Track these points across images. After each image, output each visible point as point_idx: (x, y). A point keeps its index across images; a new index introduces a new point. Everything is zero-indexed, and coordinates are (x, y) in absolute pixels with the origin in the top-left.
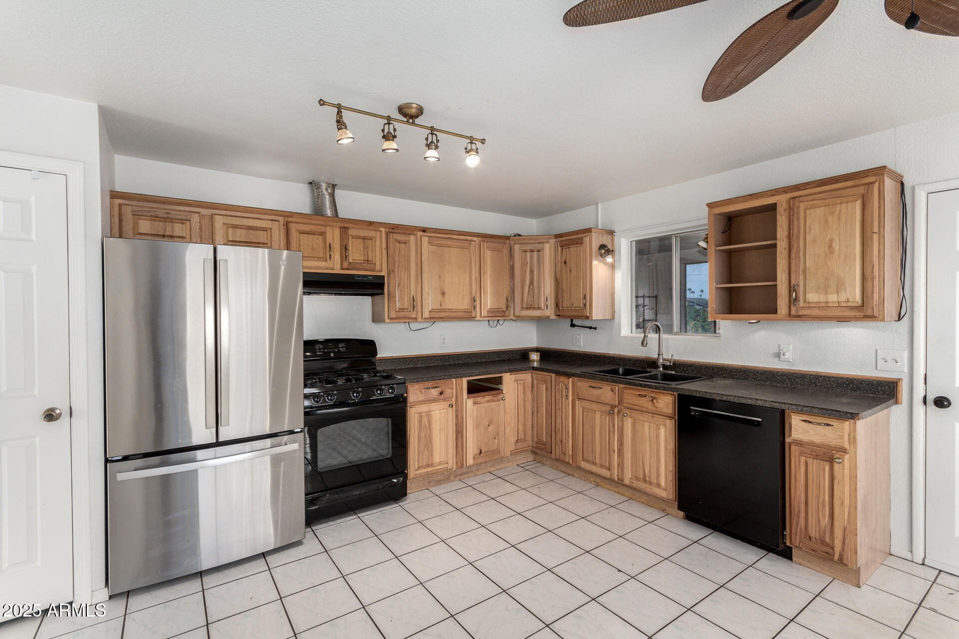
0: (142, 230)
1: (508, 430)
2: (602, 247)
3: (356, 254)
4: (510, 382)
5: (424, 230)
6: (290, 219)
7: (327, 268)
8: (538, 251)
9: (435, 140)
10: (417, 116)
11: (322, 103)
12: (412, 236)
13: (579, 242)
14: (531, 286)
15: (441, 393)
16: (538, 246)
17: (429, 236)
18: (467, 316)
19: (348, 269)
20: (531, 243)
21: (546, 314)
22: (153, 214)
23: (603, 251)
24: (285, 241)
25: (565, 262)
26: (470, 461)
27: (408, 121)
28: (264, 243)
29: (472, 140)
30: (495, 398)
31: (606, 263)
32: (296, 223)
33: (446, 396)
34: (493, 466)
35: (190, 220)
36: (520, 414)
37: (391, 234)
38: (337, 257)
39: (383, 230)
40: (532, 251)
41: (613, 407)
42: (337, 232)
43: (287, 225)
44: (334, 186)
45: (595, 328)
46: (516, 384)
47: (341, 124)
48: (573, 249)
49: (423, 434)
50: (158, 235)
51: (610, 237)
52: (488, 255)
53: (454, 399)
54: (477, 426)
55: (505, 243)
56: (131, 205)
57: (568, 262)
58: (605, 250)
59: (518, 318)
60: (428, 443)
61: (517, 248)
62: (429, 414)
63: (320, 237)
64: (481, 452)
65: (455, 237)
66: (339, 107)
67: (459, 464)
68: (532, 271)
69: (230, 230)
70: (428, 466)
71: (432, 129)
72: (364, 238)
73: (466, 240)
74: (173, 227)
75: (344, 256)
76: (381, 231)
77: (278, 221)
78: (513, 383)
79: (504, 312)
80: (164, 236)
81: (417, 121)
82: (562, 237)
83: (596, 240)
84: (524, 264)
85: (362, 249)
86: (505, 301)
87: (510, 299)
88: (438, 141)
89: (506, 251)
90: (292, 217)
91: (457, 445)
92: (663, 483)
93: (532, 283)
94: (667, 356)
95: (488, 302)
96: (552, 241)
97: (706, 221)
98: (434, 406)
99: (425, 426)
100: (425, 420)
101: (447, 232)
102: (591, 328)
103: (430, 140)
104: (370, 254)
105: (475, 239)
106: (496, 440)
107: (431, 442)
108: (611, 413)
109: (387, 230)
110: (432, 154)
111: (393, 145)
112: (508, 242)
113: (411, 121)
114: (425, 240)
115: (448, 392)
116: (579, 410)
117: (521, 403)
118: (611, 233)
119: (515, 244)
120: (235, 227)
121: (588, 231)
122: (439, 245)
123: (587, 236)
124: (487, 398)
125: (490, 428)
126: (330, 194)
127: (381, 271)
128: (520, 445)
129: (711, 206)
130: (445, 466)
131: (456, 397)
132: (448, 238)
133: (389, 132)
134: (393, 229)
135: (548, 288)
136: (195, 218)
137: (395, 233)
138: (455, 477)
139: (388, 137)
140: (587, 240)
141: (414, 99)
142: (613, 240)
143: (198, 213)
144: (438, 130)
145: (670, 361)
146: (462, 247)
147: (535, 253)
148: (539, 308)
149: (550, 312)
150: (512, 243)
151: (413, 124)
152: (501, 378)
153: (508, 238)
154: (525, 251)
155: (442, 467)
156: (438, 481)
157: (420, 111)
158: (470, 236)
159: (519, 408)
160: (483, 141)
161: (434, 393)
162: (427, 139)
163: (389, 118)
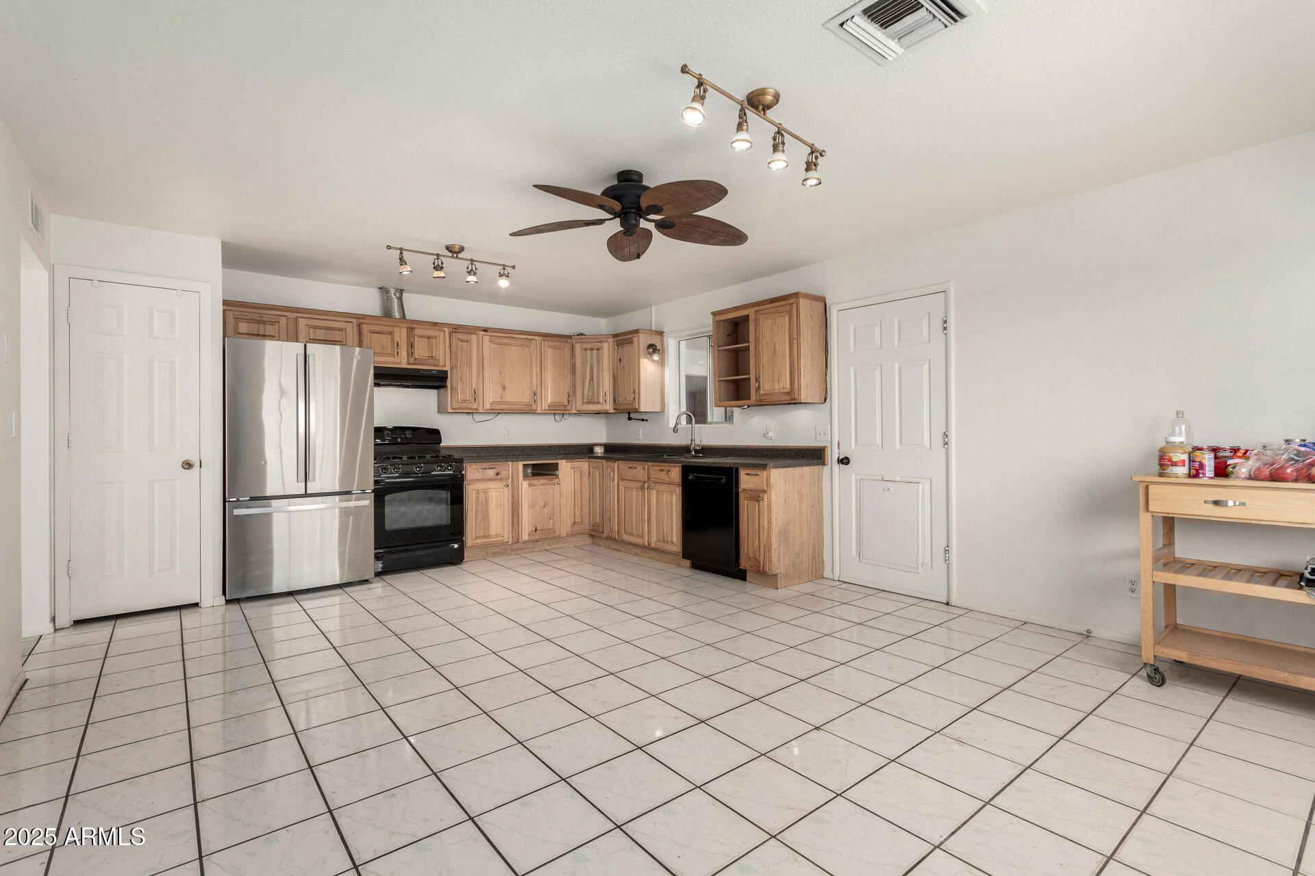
0: (240, 331)
1: (564, 513)
2: (651, 346)
3: (421, 351)
4: (565, 466)
5: (486, 330)
6: (362, 321)
7: (395, 363)
8: (598, 349)
9: (474, 269)
10: (460, 252)
11: (389, 247)
12: (474, 336)
13: (630, 342)
14: (591, 382)
15: (497, 474)
16: (597, 345)
17: (490, 336)
18: (529, 411)
19: (414, 364)
20: (591, 342)
21: (605, 408)
22: (250, 317)
23: (651, 350)
24: (358, 340)
25: (620, 360)
26: (525, 537)
27: (453, 256)
28: (340, 341)
29: (504, 267)
30: (550, 482)
31: (653, 361)
32: (368, 324)
33: (502, 476)
34: (549, 545)
35: (278, 322)
36: (576, 498)
37: (454, 334)
38: (404, 353)
39: (446, 330)
40: (592, 349)
41: (644, 482)
42: (404, 332)
43: (359, 325)
44: (402, 291)
45: (647, 420)
46: (573, 472)
47: (402, 261)
48: (626, 348)
49: (480, 509)
50: (253, 335)
51: (659, 337)
52: (549, 353)
53: (510, 480)
54: (533, 506)
55: (567, 342)
56: (233, 311)
57: (622, 360)
58: (653, 349)
59: (580, 413)
60: (485, 517)
61: (578, 346)
62: (485, 491)
63: (389, 336)
64: (536, 530)
65: (516, 336)
66: (401, 250)
67: (516, 540)
68: (592, 368)
69: (312, 330)
70: (485, 537)
71: (472, 261)
72: (429, 337)
73: (527, 339)
74: (265, 328)
75: (411, 353)
76: (444, 331)
77: (352, 322)
78: (569, 469)
79: (565, 406)
80: (258, 335)
81: (460, 255)
82: (618, 337)
83: (643, 340)
84: (584, 362)
85: (427, 347)
86: (566, 396)
87: (571, 394)
88: (476, 269)
89: (567, 349)
90: (364, 319)
91: (513, 522)
92: (675, 540)
93: (592, 379)
94: (697, 442)
95: (549, 396)
96: (611, 340)
97: (711, 328)
98: (490, 485)
99: (482, 501)
100: (482, 496)
101: (507, 331)
102: (643, 420)
103: (470, 269)
104: (434, 352)
105: (537, 338)
106: (552, 521)
107: (487, 516)
108: (643, 488)
109: (451, 330)
110: (471, 278)
111: (441, 274)
112: (570, 341)
113: (455, 255)
114: (486, 339)
115: (504, 473)
116: (622, 489)
117: (578, 490)
118: (660, 333)
119: (576, 342)
120: (315, 327)
121: (636, 332)
122: (500, 344)
123: (635, 337)
124: (542, 481)
125: (545, 509)
126: (398, 298)
127: (444, 366)
128: (576, 527)
129: (714, 314)
130: (501, 539)
131: (512, 479)
132: (509, 337)
133: (438, 265)
134: (456, 329)
135: (606, 384)
136: (283, 321)
137: (455, 332)
138: (512, 551)
139: (438, 268)
140: (635, 340)
141: (456, 242)
142: (662, 340)
143: (286, 316)
144: (476, 261)
145: (699, 446)
146: (522, 346)
147: (595, 352)
148: (598, 403)
149: (609, 407)
150: (574, 342)
151: (457, 257)
152: (557, 464)
153: (570, 337)
154: (586, 350)
155: (498, 539)
156: (496, 553)
157: (462, 249)
158: (531, 335)
159: (576, 494)
160: (514, 267)
161: (491, 473)
162: (467, 268)
163: (438, 255)
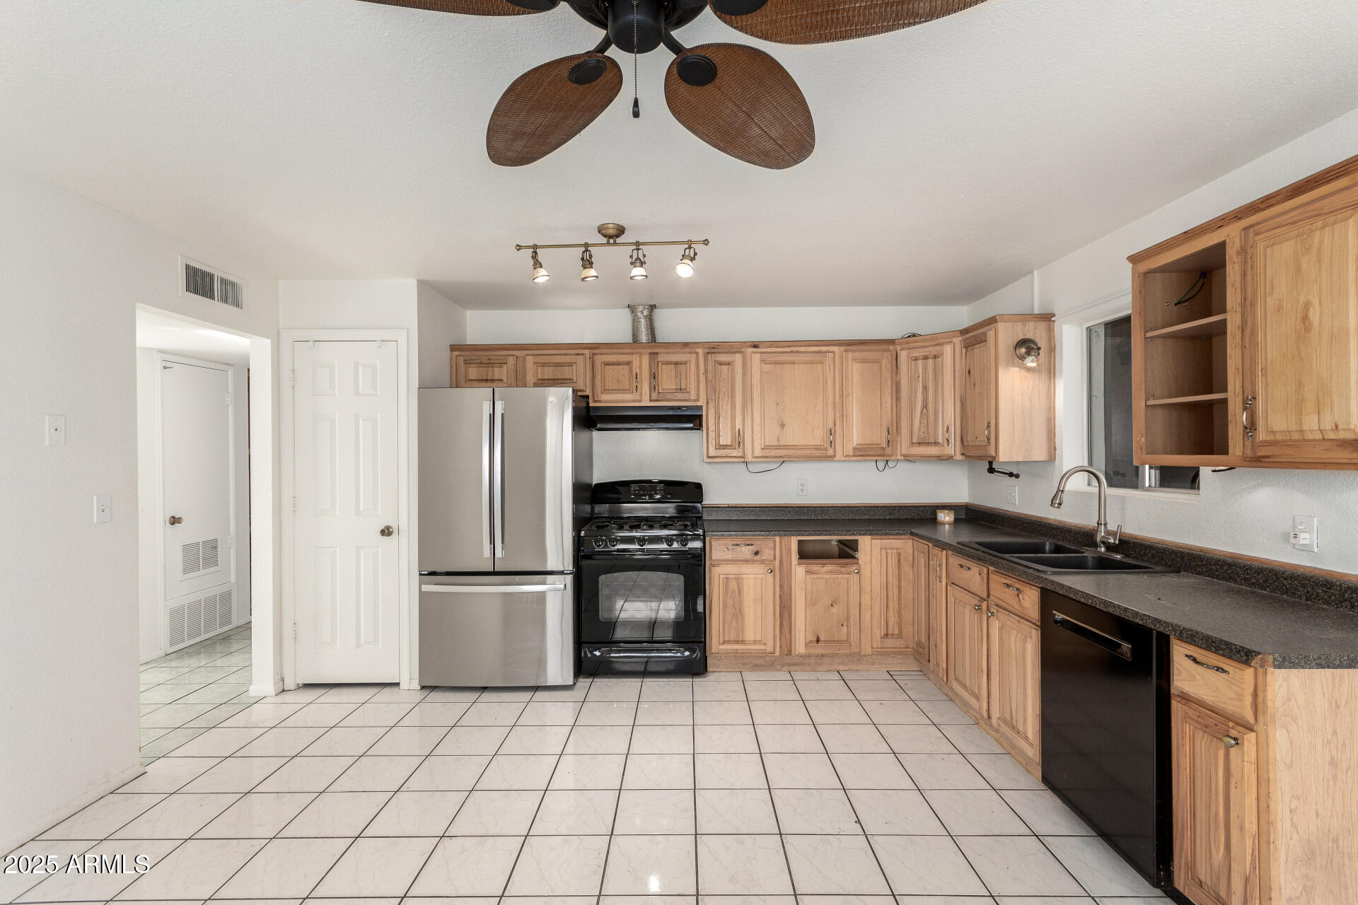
0: (471, 377)
1: (867, 617)
2: (1024, 342)
3: (667, 381)
4: (870, 547)
5: (755, 346)
6: (596, 351)
7: (634, 401)
8: (935, 357)
9: (641, 257)
10: (618, 236)
11: (519, 247)
12: (737, 355)
13: (982, 340)
14: (925, 410)
15: (757, 553)
16: (935, 350)
17: (761, 353)
18: (822, 455)
19: (657, 401)
20: (925, 347)
21: (946, 453)
22: (478, 361)
23: (1023, 350)
24: (591, 374)
25: (969, 372)
26: (800, 648)
27: (608, 242)
28: (570, 379)
29: (690, 244)
30: (843, 569)
31: (1029, 369)
32: (601, 354)
33: (764, 558)
34: (843, 663)
35: (506, 363)
36: (890, 597)
37: (709, 355)
38: (646, 388)
39: (700, 351)
40: (926, 358)
41: (982, 599)
42: (646, 359)
43: (592, 358)
44: (653, 307)
45: (1017, 476)
46: (885, 554)
47: (537, 264)
48: (977, 350)
49: (730, 602)
50: (482, 380)
51: (1042, 326)
52: (856, 370)
53: (777, 563)
54: (811, 603)
55: (889, 350)
56: (463, 356)
57: (971, 372)
58: (1027, 346)
59: (908, 458)
60: (738, 613)
61: (903, 355)
62: (738, 579)
63: (626, 367)
64: (818, 641)
65: (802, 349)
66: (535, 248)
67: (786, 651)
68: (925, 388)
69: (540, 369)
70: (737, 642)
71: (638, 244)
72: (676, 363)
73: (820, 352)
74: (493, 371)
75: (653, 388)
76: (697, 353)
77: (583, 354)
78: (876, 551)
79: (883, 449)
80: (487, 380)
81: (618, 240)
82: (968, 333)
83: (1005, 335)
84: (913, 379)
85: (673, 376)
86: (885, 433)
87: (892, 432)
88: (644, 256)
89: (886, 361)
90: (597, 348)
91: (781, 624)
92: (1030, 735)
93: (925, 406)
95: (856, 435)
96: (958, 340)
98: (746, 569)
99: (734, 591)
100: (733, 585)
101: (787, 344)
102: (1011, 475)
103: (635, 257)
104: (683, 381)
105: (835, 349)
106: (845, 629)
107: (741, 613)
108: (979, 608)
109: (707, 350)
110: (638, 272)
111: (592, 272)
112: (891, 347)
113: (612, 241)
114: (757, 358)
115: (767, 554)
116: (951, 600)
117: (893, 581)
118: (1047, 318)
119: (901, 350)
120: (544, 365)
121: (992, 321)
122: (776, 363)
123: (990, 330)
124: (829, 568)
125: (834, 610)
126: (646, 317)
127: (697, 400)
128: (890, 642)
129: (1134, 259)
130: (763, 647)
131: (781, 561)
132: (792, 352)
133: (588, 260)
134: (713, 348)
135: (949, 414)
136: (511, 361)
137: (714, 353)
138: (783, 665)
139: (587, 263)
140: (991, 334)
141: (611, 218)
142: (1050, 330)
143: (513, 355)
144: (644, 244)
145: (1114, 534)
146: (811, 363)
147: (930, 361)
148: (936, 443)
149: (953, 449)
150: (899, 348)
151: (615, 243)
152: (857, 541)
153: (892, 342)
154: (916, 359)
155: (757, 647)
156: (757, 665)
157: (621, 231)
158: (826, 345)
159: (890, 589)
160: (706, 242)
161: (746, 552)
162: (631, 257)
163: (586, 245)
